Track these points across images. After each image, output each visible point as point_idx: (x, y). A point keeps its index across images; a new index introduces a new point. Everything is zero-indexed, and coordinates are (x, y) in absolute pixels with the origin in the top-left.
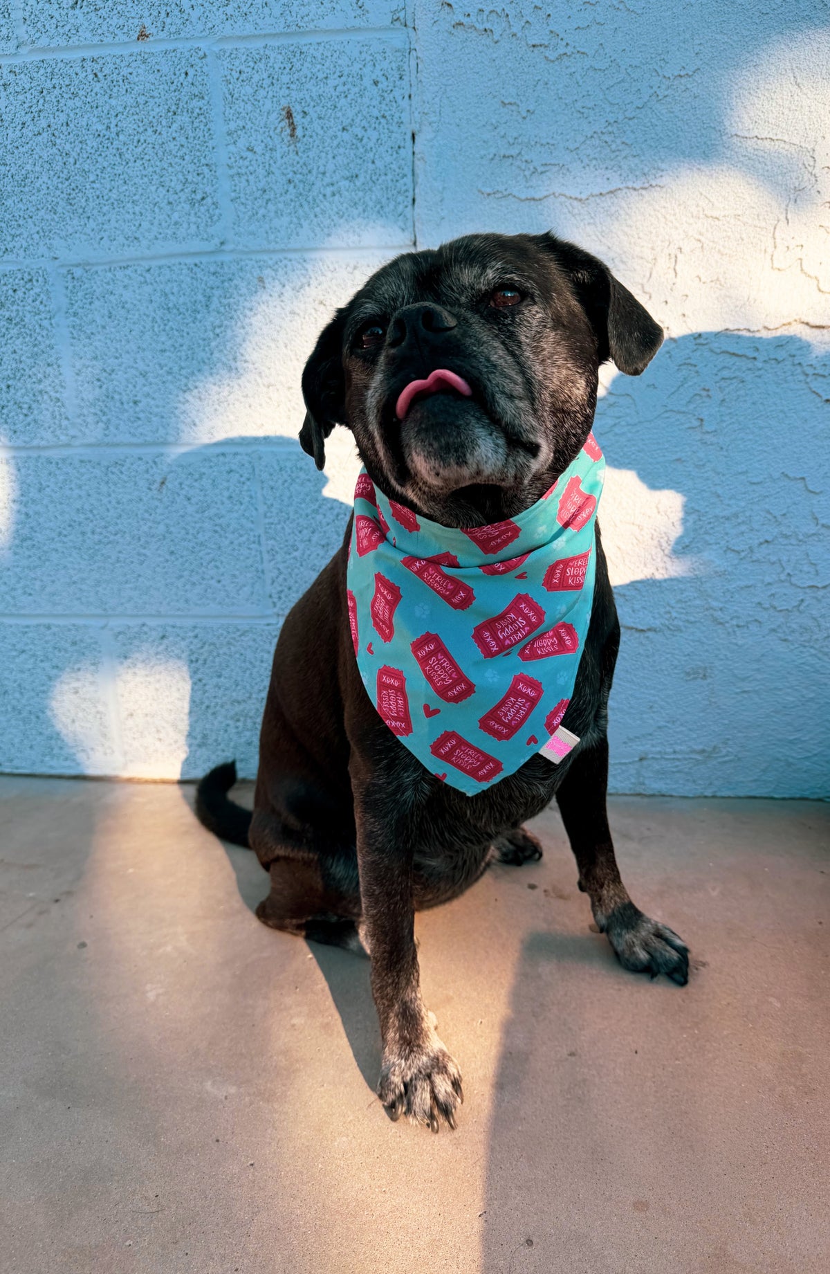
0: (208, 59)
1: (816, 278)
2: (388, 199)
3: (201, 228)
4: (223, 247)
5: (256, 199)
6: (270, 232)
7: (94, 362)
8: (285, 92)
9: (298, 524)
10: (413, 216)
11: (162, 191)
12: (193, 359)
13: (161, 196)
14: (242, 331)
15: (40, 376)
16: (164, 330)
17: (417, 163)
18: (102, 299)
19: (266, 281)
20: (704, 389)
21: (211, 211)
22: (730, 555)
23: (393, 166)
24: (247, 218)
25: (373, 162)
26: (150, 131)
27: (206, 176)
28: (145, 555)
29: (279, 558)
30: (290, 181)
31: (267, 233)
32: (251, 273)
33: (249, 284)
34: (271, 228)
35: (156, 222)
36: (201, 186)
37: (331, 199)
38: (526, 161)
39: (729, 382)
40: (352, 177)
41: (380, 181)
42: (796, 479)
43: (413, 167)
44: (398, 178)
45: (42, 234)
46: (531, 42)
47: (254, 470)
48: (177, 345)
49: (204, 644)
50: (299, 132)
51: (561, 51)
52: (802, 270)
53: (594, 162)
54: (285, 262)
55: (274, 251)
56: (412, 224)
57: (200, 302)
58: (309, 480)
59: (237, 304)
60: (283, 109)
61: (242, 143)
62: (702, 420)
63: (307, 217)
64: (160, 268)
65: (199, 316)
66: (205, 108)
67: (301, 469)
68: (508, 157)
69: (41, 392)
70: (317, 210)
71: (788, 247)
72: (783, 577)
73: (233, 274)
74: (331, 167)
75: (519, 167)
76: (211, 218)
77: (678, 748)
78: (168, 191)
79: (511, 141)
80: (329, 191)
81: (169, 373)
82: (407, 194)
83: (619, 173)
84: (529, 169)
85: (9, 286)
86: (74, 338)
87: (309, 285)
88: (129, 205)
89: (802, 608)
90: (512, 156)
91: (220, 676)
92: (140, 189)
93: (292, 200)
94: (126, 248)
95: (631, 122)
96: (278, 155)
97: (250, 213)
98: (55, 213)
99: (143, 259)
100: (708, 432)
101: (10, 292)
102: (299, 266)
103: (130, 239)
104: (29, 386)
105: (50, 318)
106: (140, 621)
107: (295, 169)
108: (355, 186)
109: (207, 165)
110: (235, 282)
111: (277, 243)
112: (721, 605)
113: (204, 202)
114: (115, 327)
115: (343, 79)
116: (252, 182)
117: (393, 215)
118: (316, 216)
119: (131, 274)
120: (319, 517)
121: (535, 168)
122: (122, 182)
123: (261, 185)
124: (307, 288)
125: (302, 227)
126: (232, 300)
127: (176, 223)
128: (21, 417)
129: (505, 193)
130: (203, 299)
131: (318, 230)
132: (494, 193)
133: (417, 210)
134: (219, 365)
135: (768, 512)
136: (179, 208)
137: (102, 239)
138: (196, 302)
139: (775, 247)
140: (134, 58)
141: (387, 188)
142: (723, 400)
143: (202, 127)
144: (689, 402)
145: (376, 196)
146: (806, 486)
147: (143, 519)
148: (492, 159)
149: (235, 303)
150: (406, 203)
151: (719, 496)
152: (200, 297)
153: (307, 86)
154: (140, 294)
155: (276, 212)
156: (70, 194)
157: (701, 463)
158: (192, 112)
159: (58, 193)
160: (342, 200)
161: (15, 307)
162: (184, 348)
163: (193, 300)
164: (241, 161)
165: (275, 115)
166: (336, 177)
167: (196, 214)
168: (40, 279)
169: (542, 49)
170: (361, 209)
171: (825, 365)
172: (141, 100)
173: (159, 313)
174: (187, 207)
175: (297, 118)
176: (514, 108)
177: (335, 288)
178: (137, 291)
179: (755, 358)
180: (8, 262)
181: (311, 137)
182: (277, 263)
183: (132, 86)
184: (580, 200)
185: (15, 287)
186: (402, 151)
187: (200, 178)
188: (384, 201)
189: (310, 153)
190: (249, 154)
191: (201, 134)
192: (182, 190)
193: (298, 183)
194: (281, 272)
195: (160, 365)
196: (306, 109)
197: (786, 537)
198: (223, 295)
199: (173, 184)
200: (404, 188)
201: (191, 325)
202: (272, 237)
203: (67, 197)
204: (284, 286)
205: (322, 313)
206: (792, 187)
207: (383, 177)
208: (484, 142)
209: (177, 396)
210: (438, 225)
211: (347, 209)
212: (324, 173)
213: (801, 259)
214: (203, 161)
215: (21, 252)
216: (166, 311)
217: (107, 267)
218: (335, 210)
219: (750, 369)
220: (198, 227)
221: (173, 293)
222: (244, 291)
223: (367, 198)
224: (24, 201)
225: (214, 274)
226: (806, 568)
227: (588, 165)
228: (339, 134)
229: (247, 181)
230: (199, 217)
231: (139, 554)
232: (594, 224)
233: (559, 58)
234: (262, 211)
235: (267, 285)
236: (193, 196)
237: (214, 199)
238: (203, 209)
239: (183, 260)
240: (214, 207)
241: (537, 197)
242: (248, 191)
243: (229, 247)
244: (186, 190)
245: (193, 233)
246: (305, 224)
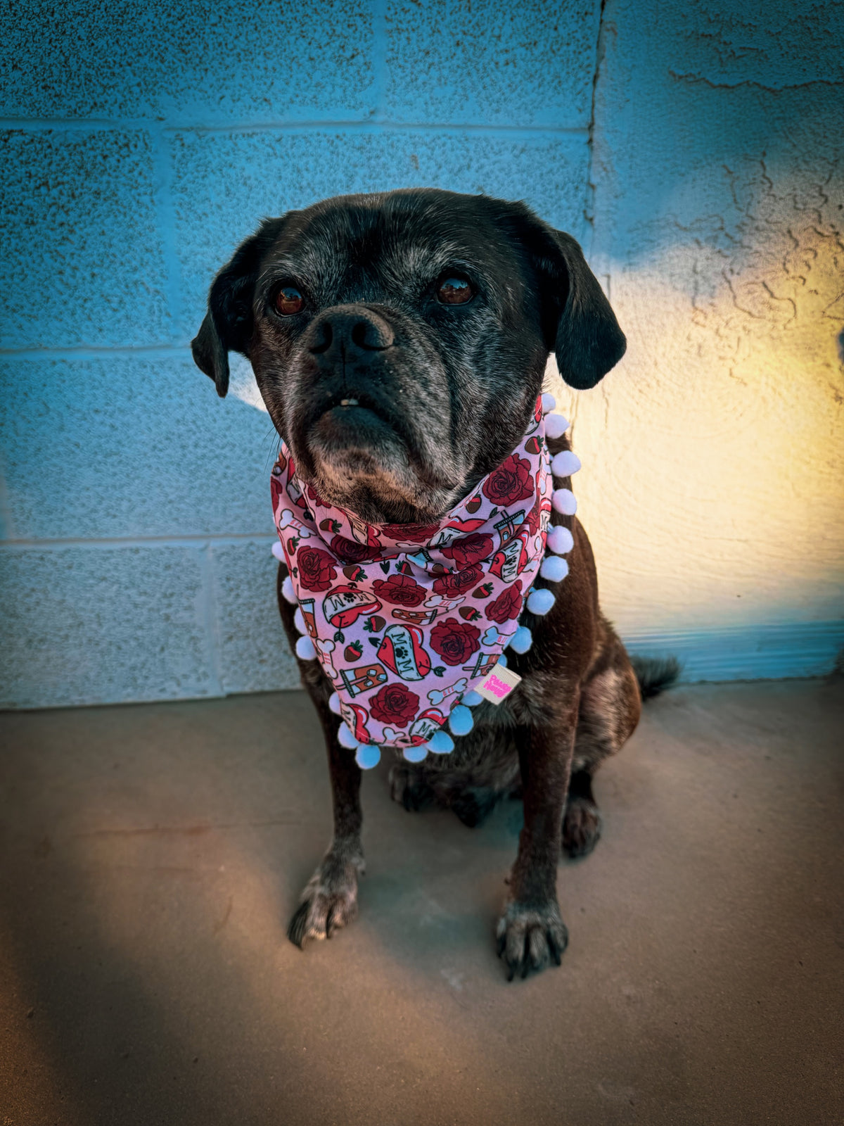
2: (568, 73)
3: (348, 93)
4: (373, 118)
5: (416, 62)
6: (430, 102)
7: (205, 249)
10: (593, 96)
13: (302, 49)
15: (134, 263)
17: (605, 33)
18: (218, 173)
19: (420, 160)
21: (361, 73)
23: (578, 36)
24: (404, 84)
25: (556, 29)
27: (359, 29)
28: (257, 470)
30: (458, 44)
31: (426, 103)
32: (404, 150)
33: (400, 163)
34: (431, 98)
35: (293, 82)
36: (351, 40)
37: (504, 69)
38: (725, 43)
40: (530, 44)
41: (561, 52)
43: (600, 38)
44: (581, 50)
45: (143, 86)
53: (794, 50)
54: (443, 139)
55: (433, 126)
56: (590, 104)
57: (341, 181)
63: (474, 88)
64: (293, 138)
68: (706, 36)
69: (135, 283)
70: (487, 80)
73: (382, 151)
74: (507, 29)
75: (716, 49)
76: (361, 81)
78: (310, 43)
79: (712, 17)
80: (502, 58)
82: (589, 69)
83: (816, 64)
84: (726, 52)
85: (98, 151)
86: (180, 219)
87: (469, 168)
88: (261, 58)
90: (710, 35)
92: (275, 39)
93: (459, 67)
94: (252, 111)
95: (836, 9)
96: (447, 9)
97: (408, 79)
98: (162, 62)
99: (274, 126)
101: (100, 158)
102: (460, 145)
103: (259, 101)
104: (120, 275)
105: (151, 194)
106: (247, 541)
107: (465, 29)
108: (532, 54)
109: (361, 15)
110: (383, 159)
111: (437, 116)
113: (354, 61)
114: (233, 208)
116: (413, 41)
117: (572, 93)
118: (485, 87)
119: (257, 144)
121: (732, 51)
122: (252, 28)
123: (424, 45)
124: (466, 171)
125: (467, 100)
126: (378, 181)
127: (318, 85)
128: (109, 312)
129: (698, 77)
130: (344, 179)
131: (485, 104)
132: (686, 76)
133: (600, 89)
136: (323, 66)
137: (221, 98)
138: (335, 181)
141: (568, 60)
145: (555, 69)
147: (257, 431)
148: (690, 37)
150: (587, 80)
152: (341, 176)
154: (267, 169)
155: (439, 80)
156: (183, 38)
159: (167, 35)
160: (516, 71)
161: (105, 178)
163: (331, 179)
164: (402, 14)
166: (513, 43)
167: (343, 74)
168: (140, 144)
170: (536, 83)
173: (290, 192)
174: (333, 65)
177: (498, 173)
178: (264, 165)
180: (96, 120)
182: (434, 140)
184: (773, 91)
185: (106, 153)
186: (589, 19)
187: (351, 31)
188: (563, 74)
189: (484, 11)
190: (413, 6)
192: (328, 44)
193: (467, 47)
194: (438, 151)
198: (368, 175)
199: (317, 36)
200: (586, 63)
202: (432, 109)
203: (178, 42)
204: (440, 167)
207: (565, 48)
208: (683, 16)
210: (621, 108)
211: (521, 81)
212: (499, 37)
214: (357, 10)
215: (116, 108)
216: (298, 191)
217: (227, 134)
218: (508, 82)
220: (344, 91)
221: (307, 170)
222: (393, 171)
223: (545, 71)
224: (121, 43)
225: (359, 149)
227: (787, 53)
229: (408, 39)
230: (346, 79)
231: (250, 469)
232: (783, 119)
234: (422, 77)
235: (420, 166)
236: (341, 51)
237: (367, 59)
238: (352, 70)
239: (322, 130)
240: (364, 67)
241: (730, 83)
242: (408, 52)
243: (380, 118)
244: (333, 45)
245: (338, 98)
246: (472, 96)
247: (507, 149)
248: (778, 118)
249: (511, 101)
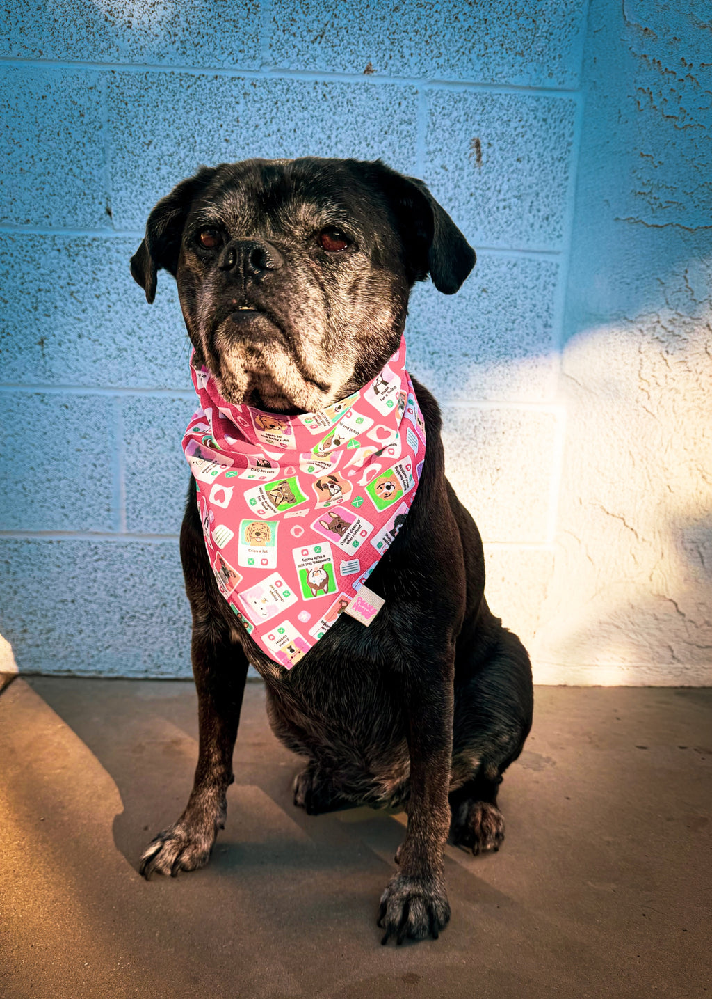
0: (419, 96)
8: (476, 127)
26: (364, 144)
30: (471, 195)
37: (503, 211)
38: (655, 198)
46: (666, 114)
50: (484, 158)
51: (687, 122)
53: (703, 204)
60: (473, 140)
61: (438, 161)
63: (482, 222)
66: (412, 132)
68: (642, 194)
70: (491, 218)
74: (505, 187)
75: (649, 202)
79: (645, 182)
80: (502, 205)
84: (656, 204)
90: (645, 193)
93: (472, 209)
96: (465, 173)
107: (477, 186)
115: (522, 123)
116: (442, 192)
118: (489, 222)
121: (660, 203)
123: (449, 195)
125: (477, 230)
129: (637, 220)
131: (489, 233)
132: (628, 219)
140: (358, 87)
143: (407, 146)
148: (629, 194)
153: (494, 125)
158: (401, 134)
160: (511, 213)
164: (435, 175)
165: (465, 145)
166: (509, 195)
169: (673, 120)
172: (360, 119)
175: (484, 148)
176: (649, 159)
177: (496, 279)
181: (492, 163)
183: (354, 108)
184: (690, 230)
189: (490, 175)
190: (443, 171)
191: (406, 151)
193: (478, 197)
196: (491, 142)
205: (484, 298)
211: (514, 220)
218: (505, 220)
227: (699, 206)
228: (515, 163)
232: (698, 248)
233: (685, 128)
241: (660, 225)
246: (480, 228)
247: (503, 264)
248: (695, 248)
249: (507, 232)
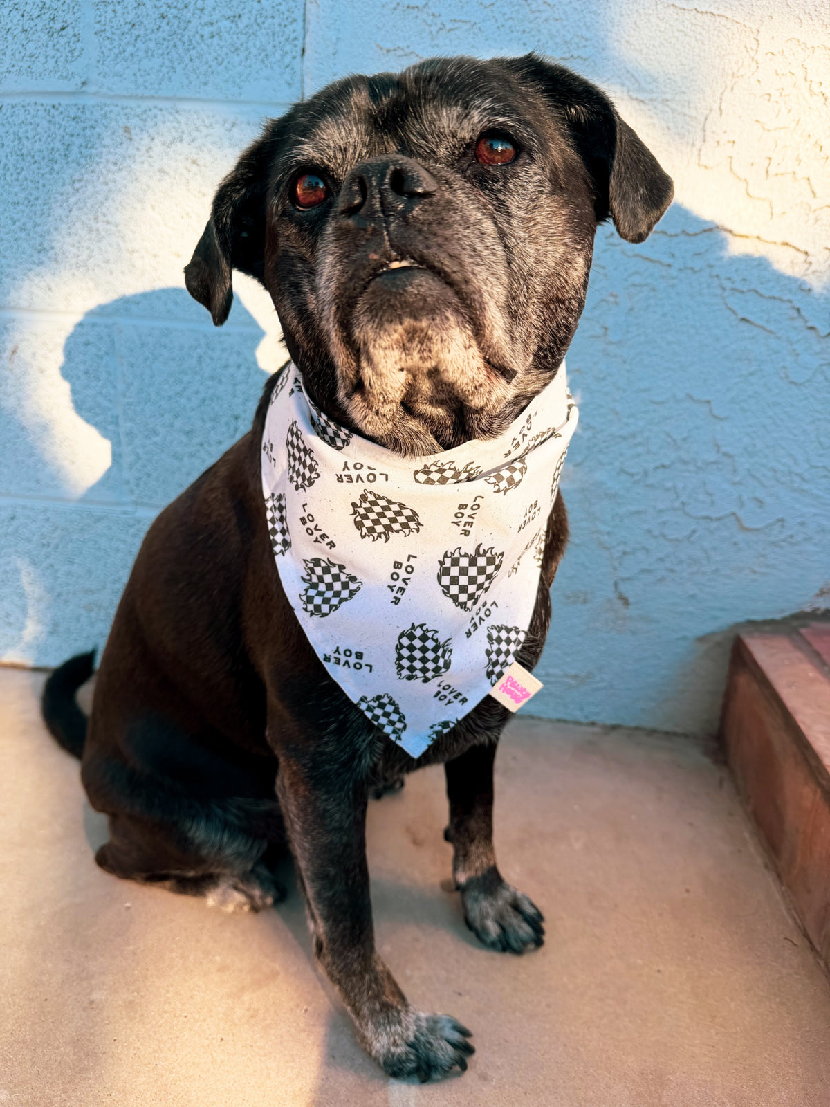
1: (745, 180)
2: (274, 46)
3: (60, 63)
4: (85, 88)
5: (123, 34)
6: (138, 74)
9: (160, 407)
10: (302, 69)
11: (16, 16)
12: (49, 215)
13: (15, 21)
14: (105, 188)
16: (17, 180)
17: (309, 6)
19: (132, 132)
20: (612, 295)
21: (71, 44)
22: (624, 477)
24: (113, 55)
29: (137, 441)
30: (163, 16)
31: (135, 75)
32: (117, 121)
33: (114, 133)
34: (140, 70)
35: (9, 52)
36: (60, 12)
37: (210, 41)
38: (433, 15)
39: (638, 288)
40: (234, 17)
41: (266, 25)
42: (699, 401)
43: (305, 9)
44: (286, 22)
47: (114, 344)
48: (31, 198)
49: (57, 528)
52: (731, 169)
53: (510, 22)
54: (155, 111)
55: (143, 98)
56: (300, 78)
57: (58, 150)
58: (173, 359)
59: (100, 155)
62: (606, 329)
63: (181, 60)
65: (56, 167)
67: (165, 346)
68: (413, 8)
70: (193, 53)
71: (718, 142)
72: (677, 504)
73: (96, 121)
75: (424, 21)
76: (72, 51)
77: (552, 671)
78: (23, 16)
80: (207, 31)
81: (22, 229)
82: (296, 42)
83: (537, 38)
84: (436, 24)
87: (181, 141)
89: (692, 539)
90: (417, 7)
91: (72, 563)
93: (164, 39)
97: (116, 51)
100: (611, 343)
102: (171, 118)
108: (237, 27)
110: (97, 130)
111: (146, 88)
112: (608, 529)
113: (64, 32)
116: (119, 14)
117: (279, 66)
118: (191, 60)
120: (183, 401)
121: (443, 24)
123: (130, 18)
124: (178, 144)
125: (175, 72)
126: (94, 151)
127: (31, 56)
129: (408, 51)
130: (62, 148)
131: (193, 76)
132: (395, 50)
133: (308, 61)
134: (78, 225)
135: (668, 435)
136: (35, 37)
138: (53, 149)
139: (704, 141)
141: (274, 34)
142: (631, 309)
144: (595, 308)
145: (261, 42)
146: (711, 411)
148: (395, 9)
149: (97, 155)
150: (294, 54)
151: (617, 413)
152: (58, 145)
155: (146, 52)
157: (601, 376)
160: (222, 43)
162: (40, 202)
163: (50, 148)
166: (216, 16)
167: (54, 46)
170: (242, 56)
171: (744, 280)
173: (12, 159)
174: (45, 37)
177: (210, 146)
179: (669, 266)
182: (146, 112)
188: (269, 47)
192: (39, 16)
193: (173, 20)
194: (150, 123)
195: (12, 219)
197: (684, 462)
198: (84, 144)
199: (28, 8)
200: (293, 36)
201: (48, 176)
202: (140, 81)
204: (153, 139)
205: (195, 174)
206: (730, 72)
207: (270, 20)
209: (32, 256)
211: (227, 54)
212: (202, 10)
213: (731, 158)
216: (20, 158)
218: (214, 55)
219: (662, 277)
220: (56, 62)
221: (27, 138)
222: (107, 141)
223: (250, 44)
225: (74, 119)
226: (702, 497)
227: (503, 26)
229: (114, 11)
230: (58, 50)
234: (130, 49)
235: (134, 137)
236: (51, 24)
237: (76, 30)
238: (63, 41)
239: (40, 100)
240: (76, 39)
242: (114, 24)
243: (91, 88)
244: (44, 17)
245: (51, 68)
246: (179, 68)
247: (217, 122)
249: (218, 74)
